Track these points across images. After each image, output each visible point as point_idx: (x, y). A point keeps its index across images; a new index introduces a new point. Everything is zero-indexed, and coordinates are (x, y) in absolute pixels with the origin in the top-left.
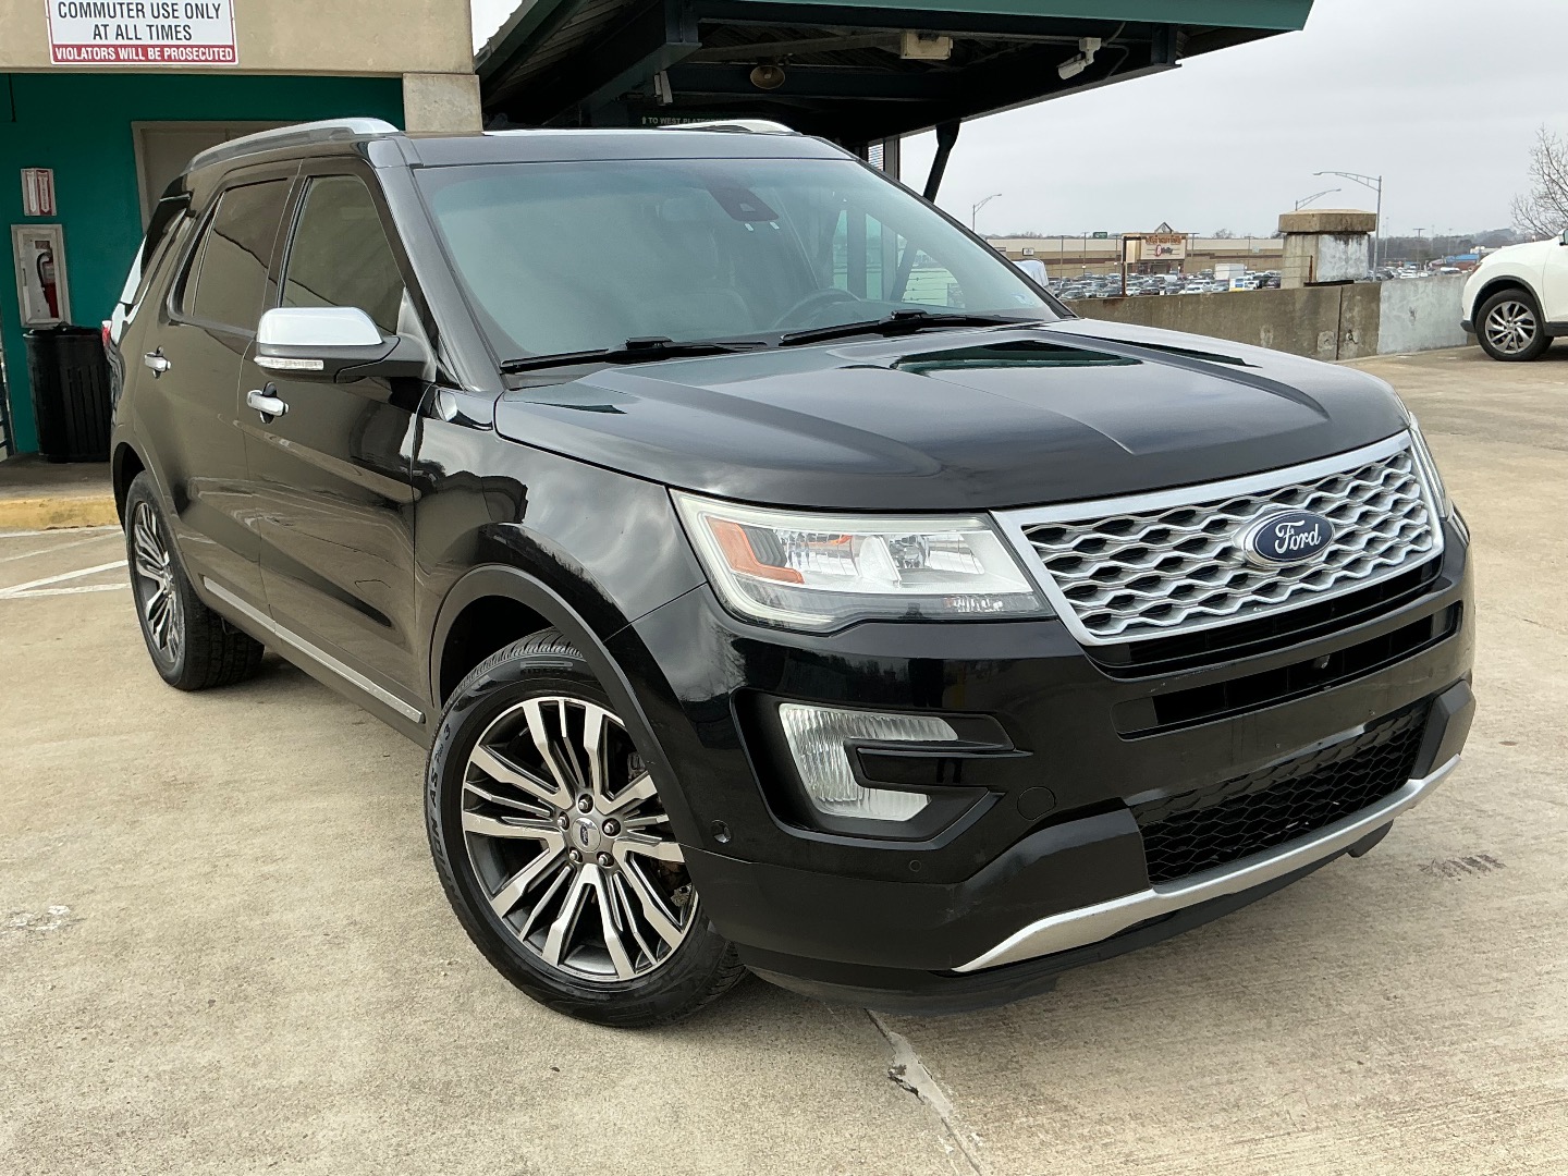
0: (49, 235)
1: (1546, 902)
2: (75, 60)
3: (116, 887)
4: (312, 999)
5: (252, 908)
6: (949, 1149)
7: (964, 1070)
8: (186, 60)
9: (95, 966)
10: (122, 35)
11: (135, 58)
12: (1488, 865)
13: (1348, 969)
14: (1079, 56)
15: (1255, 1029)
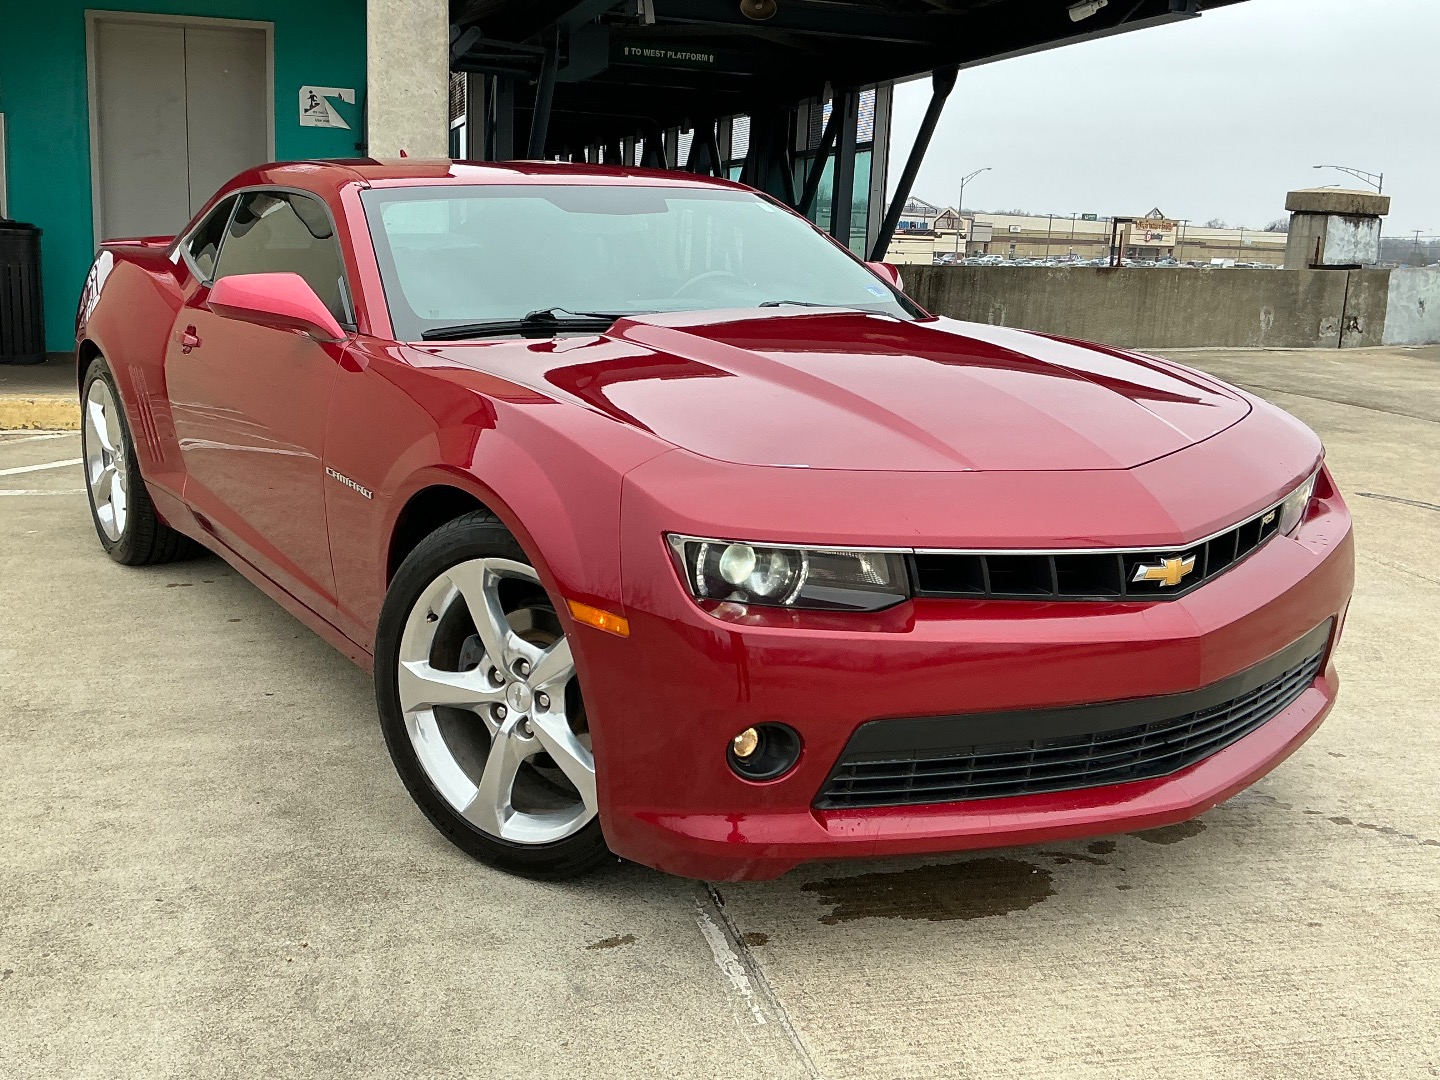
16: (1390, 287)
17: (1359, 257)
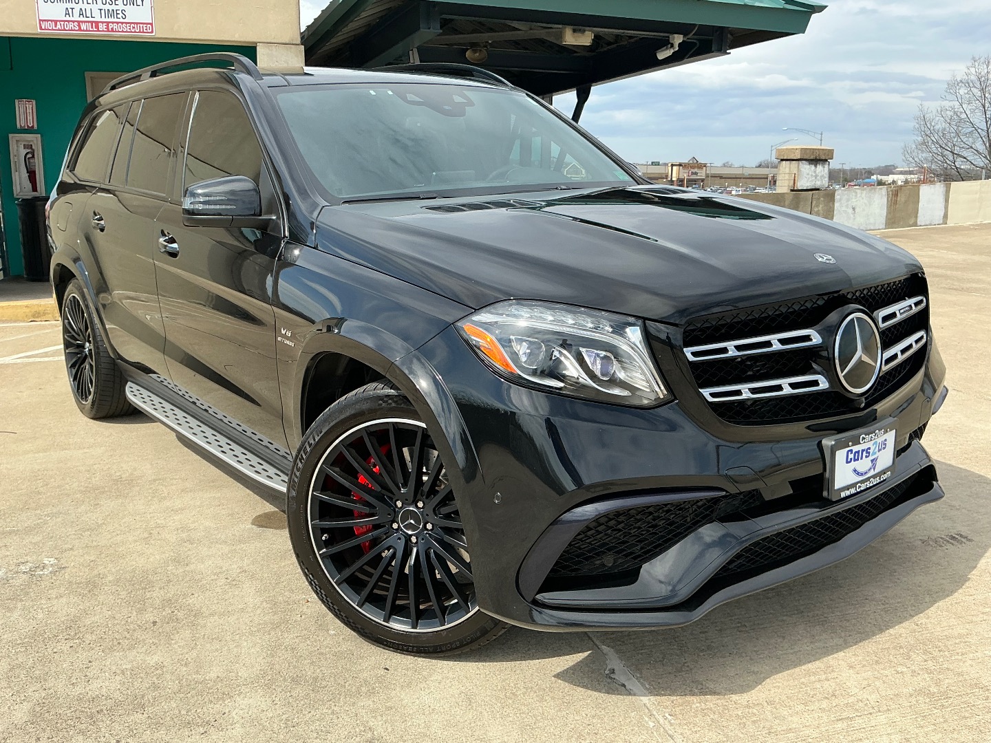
0: (33, 141)
2: (53, 30)
3: (86, 547)
4: (221, 621)
5: (177, 561)
6: (652, 724)
7: (654, 671)
8: (123, 31)
9: (76, 598)
10: (83, 14)
11: (91, 29)
12: (963, 540)
13: (887, 606)
14: (668, 46)
16: (836, 201)
17: (818, 183)
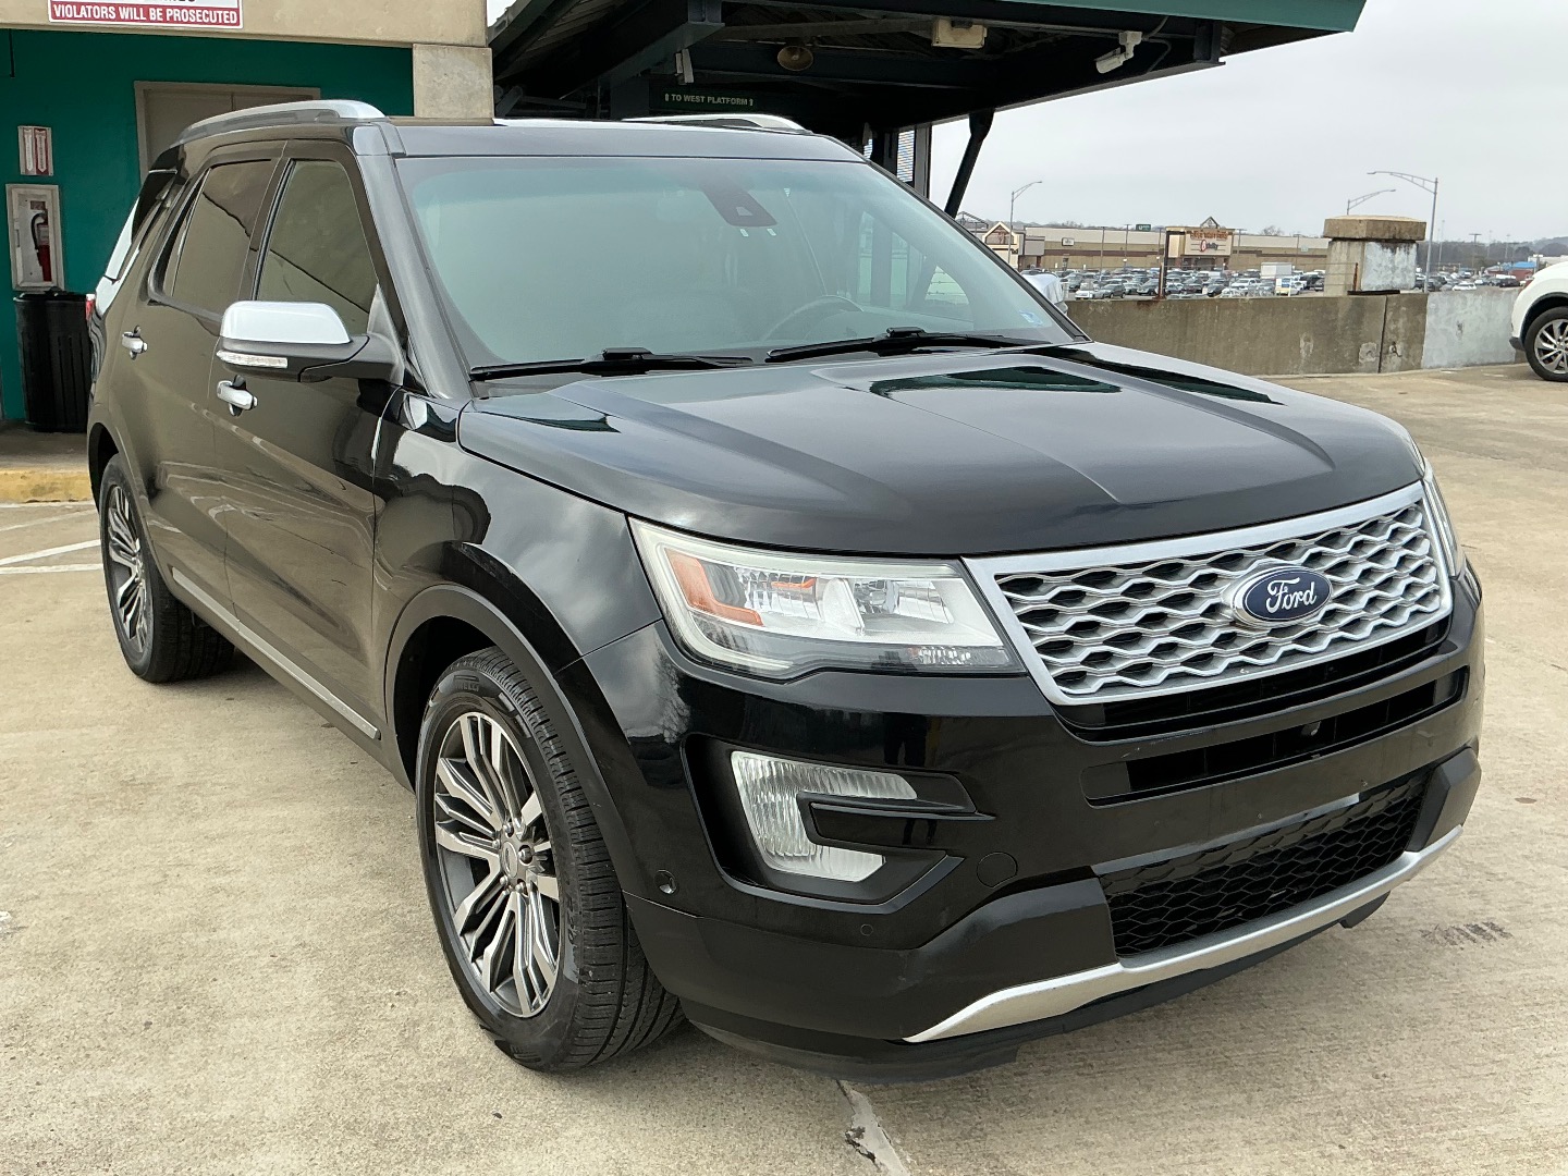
1: (1552, 978)
2: (72, 18)
3: (62, 894)
4: (251, 1026)
5: (199, 923)
7: (925, 1135)
8: (189, 22)
11: (136, 18)
12: (1494, 933)
13: (1336, 1042)
14: (1119, 49)
15: (1234, 1104)
16: (1428, 311)
17: (1397, 282)
